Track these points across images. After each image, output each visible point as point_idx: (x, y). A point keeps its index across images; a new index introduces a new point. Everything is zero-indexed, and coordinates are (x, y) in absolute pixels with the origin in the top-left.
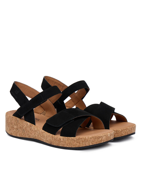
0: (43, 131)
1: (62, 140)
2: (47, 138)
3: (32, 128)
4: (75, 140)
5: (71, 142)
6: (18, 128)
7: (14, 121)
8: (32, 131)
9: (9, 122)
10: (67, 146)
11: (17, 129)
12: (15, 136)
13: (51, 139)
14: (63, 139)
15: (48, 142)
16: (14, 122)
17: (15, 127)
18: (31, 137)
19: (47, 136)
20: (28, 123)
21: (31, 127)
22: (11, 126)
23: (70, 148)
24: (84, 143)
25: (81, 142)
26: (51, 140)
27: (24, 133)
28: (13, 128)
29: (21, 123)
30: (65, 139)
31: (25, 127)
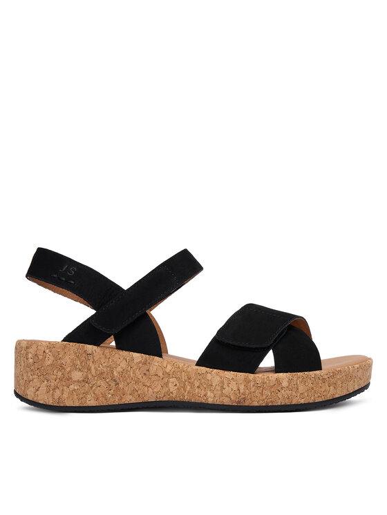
1: (285, 384)
2: (225, 386)
3: (153, 369)
5: (314, 386)
6: (90, 377)
7: (73, 356)
8: (154, 378)
9: (49, 363)
10: (302, 401)
11: (86, 380)
12: (77, 404)
13: (242, 387)
14: (290, 381)
15: (226, 402)
16: (72, 360)
17: (77, 375)
18: (146, 399)
19: (222, 382)
20: (136, 355)
21: (146, 367)
22: (60, 374)
23: (309, 404)
24: (344, 385)
26: (241, 391)
27: (118, 389)
28: (69, 379)
29: (103, 361)
30: (295, 379)
31: (119, 369)
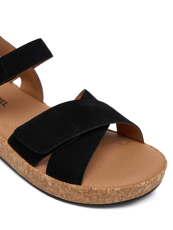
0: (10, 148)
4: (80, 191)
5: (71, 193)
14: (53, 184)
24: (100, 200)
25: (94, 197)
